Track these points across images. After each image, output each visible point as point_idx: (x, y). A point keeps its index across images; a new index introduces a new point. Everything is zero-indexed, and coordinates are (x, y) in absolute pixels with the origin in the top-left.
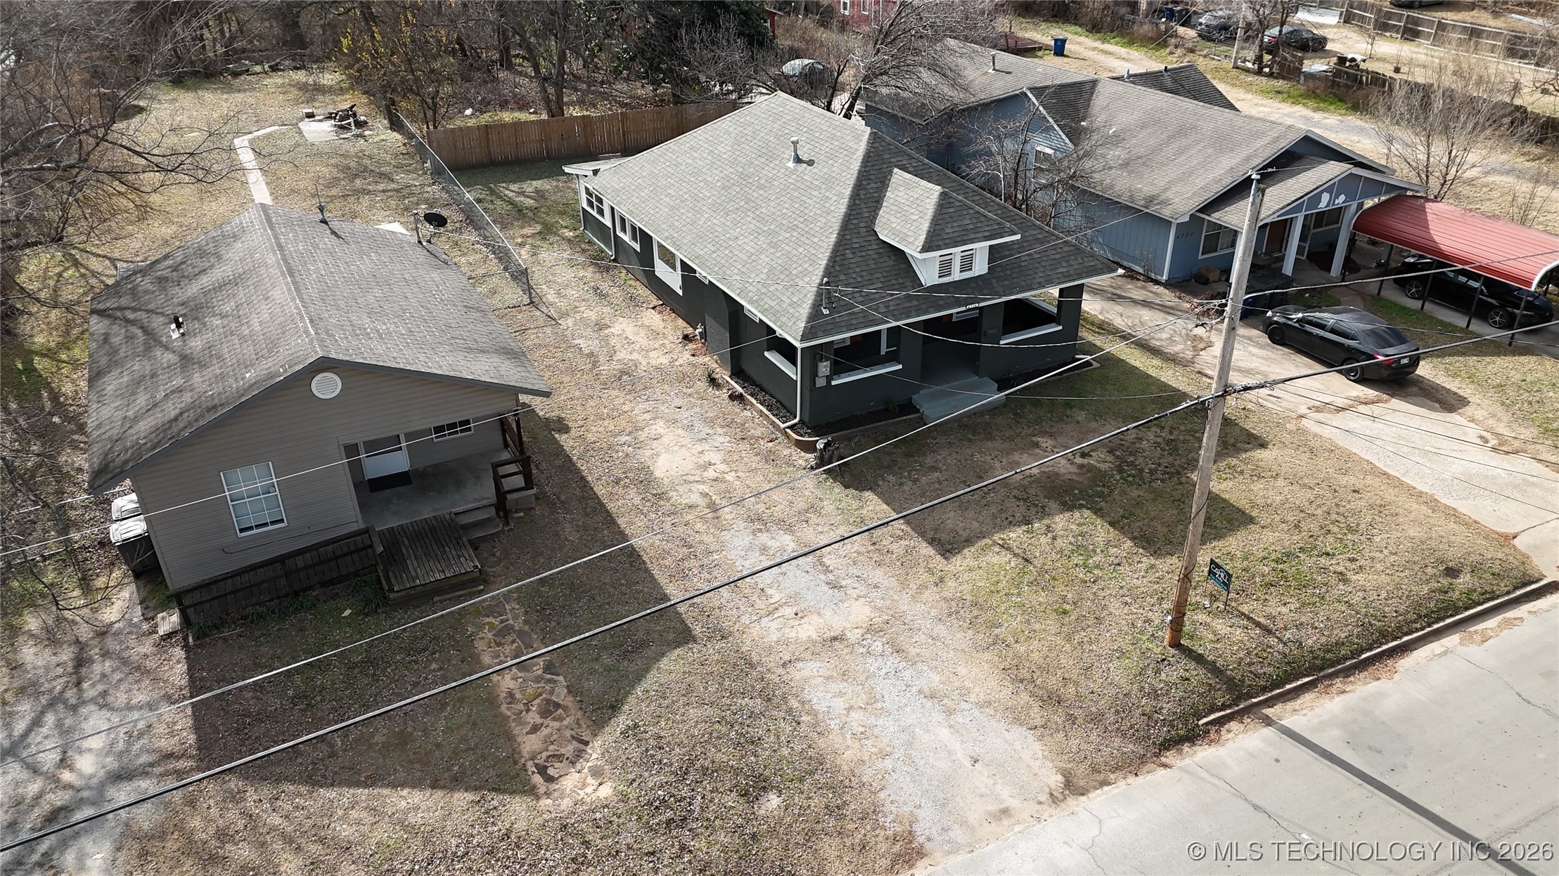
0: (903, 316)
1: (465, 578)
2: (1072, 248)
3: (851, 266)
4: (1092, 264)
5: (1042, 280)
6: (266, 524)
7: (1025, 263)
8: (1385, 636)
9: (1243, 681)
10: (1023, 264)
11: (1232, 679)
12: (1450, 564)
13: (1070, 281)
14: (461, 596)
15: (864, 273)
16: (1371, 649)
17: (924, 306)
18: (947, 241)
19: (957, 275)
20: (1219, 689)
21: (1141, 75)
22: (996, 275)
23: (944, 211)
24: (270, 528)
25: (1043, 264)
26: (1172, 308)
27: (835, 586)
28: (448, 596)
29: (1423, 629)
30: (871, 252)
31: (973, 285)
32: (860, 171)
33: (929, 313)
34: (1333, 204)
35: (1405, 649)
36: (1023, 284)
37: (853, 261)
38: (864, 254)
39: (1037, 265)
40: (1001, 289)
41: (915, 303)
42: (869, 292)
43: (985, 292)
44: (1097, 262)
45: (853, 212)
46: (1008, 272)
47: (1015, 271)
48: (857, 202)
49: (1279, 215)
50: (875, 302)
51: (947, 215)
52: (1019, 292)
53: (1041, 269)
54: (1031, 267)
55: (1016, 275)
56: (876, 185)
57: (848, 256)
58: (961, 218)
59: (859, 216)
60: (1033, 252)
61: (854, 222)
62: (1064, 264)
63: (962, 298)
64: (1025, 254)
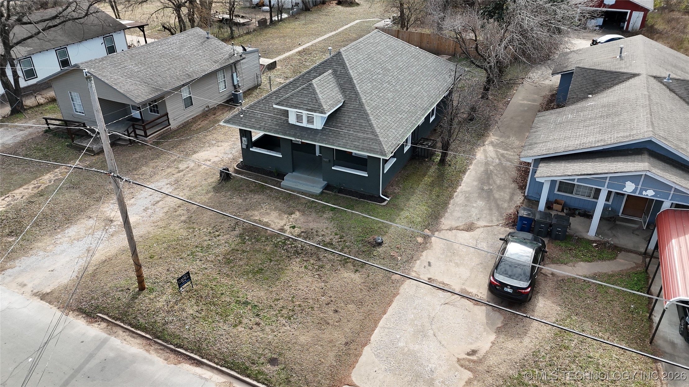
0: (268, 130)
1: (89, 149)
4: (375, 147)
6: (80, 112)
7: (343, 133)
8: (198, 351)
9: (129, 316)
10: (341, 133)
12: (280, 359)
13: (355, 150)
16: (186, 350)
19: (304, 124)
20: (119, 311)
21: (678, 80)
23: (302, 91)
24: (82, 114)
25: (351, 137)
29: (217, 364)
34: (641, 193)
35: (199, 364)
39: (347, 136)
40: (319, 139)
41: (277, 128)
42: (265, 116)
43: (311, 137)
44: (379, 148)
45: (294, 82)
46: (330, 133)
47: (334, 134)
48: (300, 79)
49: (576, 181)
50: (263, 120)
51: (300, 94)
52: (326, 144)
53: (347, 139)
54: (343, 135)
55: (332, 136)
56: (316, 75)
57: (273, 98)
58: (305, 97)
59: (295, 85)
60: (352, 130)
61: (291, 86)
62: (361, 141)
63: (298, 134)
64: (347, 129)
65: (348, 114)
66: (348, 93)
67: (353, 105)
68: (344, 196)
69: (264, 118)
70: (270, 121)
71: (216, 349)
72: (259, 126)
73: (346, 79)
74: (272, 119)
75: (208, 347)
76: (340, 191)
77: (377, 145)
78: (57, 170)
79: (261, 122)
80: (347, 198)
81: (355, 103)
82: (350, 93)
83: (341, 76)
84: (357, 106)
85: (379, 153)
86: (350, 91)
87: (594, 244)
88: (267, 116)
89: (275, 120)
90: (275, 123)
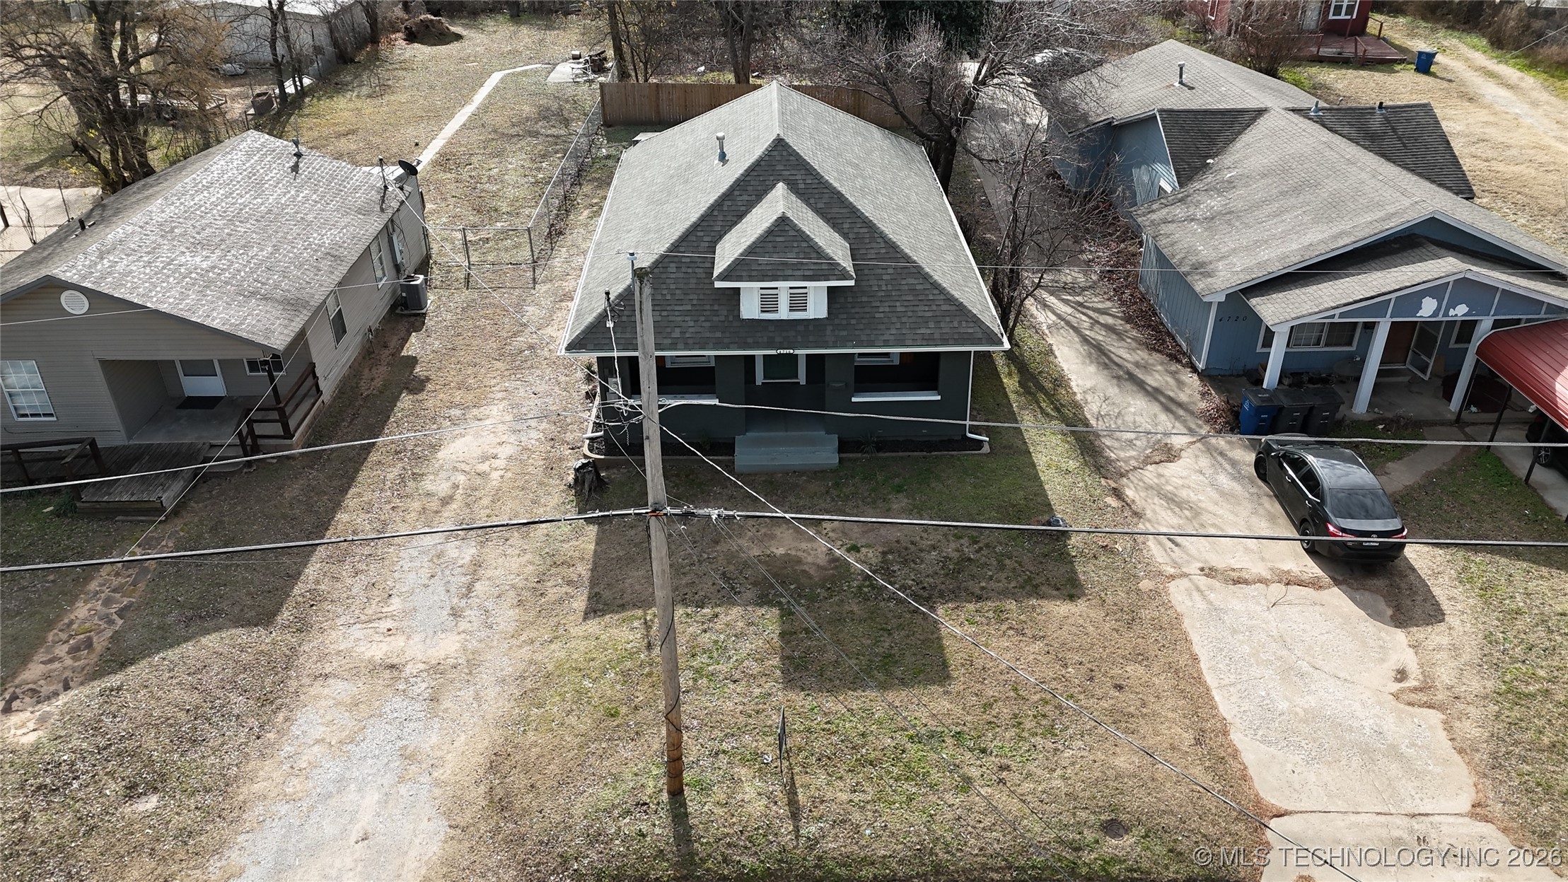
0: (698, 346)
1: (147, 506)
2: (954, 308)
3: (668, 281)
4: (970, 331)
5: (892, 338)
6: (38, 415)
7: (882, 315)
9: (703, 861)
10: (877, 315)
11: (693, 854)
12: (1123, 817)
13: (928, 345)
14: (142, 521)
15: (678, 292)
17: (726, 341)
18: (754, 273)
19: (784, 313)
20: (668, 860)
22: (837, 321)
23: (770, 238)
24: (43, 419)
25: (904, 320)
26: (1180, 405)
27: (456, 614)
28: (130, 518)
30: (701, 270)
31: (801, 328)
32: (738, 180)
33: (728, 348)
36: (864, 338)
37: (672, 276)
38: (690, 270)
39: (894, 320)
40: (833, 339)
41: (719, 335)
42: (671, 313)
43: (811, 338)
44: (978, 329)
45: (703, 224)
46: (853, 322)
47: (863, 321)
48: (716, 213)
49: (1337, 316)
50: (673, 324)
51: (770, 245)
52: (853, 347)
53: (898, 326)
54: (886, 320)
55: (861, 326)
56: (749, 198)
57: (670, 270)
58: (787, 250)
59: (709, 229)
60: (898, 304)
61: (699, 234)
62: (932, 325)
63: (778, 339)
64: (887, 304)
65: (872, 272)
66: (846, 226)
67: (872, 251)
68: (893, 454)
69: (671, 318)
70: (692, 324)
71: (976, 852)
72: (669, 341)
73: (827, 196)
74: (695, 318)
75: (953, 855)
76: (881, 446)
77: (972, 325)
78: (93, 586)
79: (669, 330)
80: (902, 458)
81: (874, 245)
82: (853, 225)
83: (810, 191)
84: (883, 251)
85: (984, 341)
86: (849, 221)
87: (1381, 427)
88: (677, 313)
89: (702, 318)
90: (708, 324)
